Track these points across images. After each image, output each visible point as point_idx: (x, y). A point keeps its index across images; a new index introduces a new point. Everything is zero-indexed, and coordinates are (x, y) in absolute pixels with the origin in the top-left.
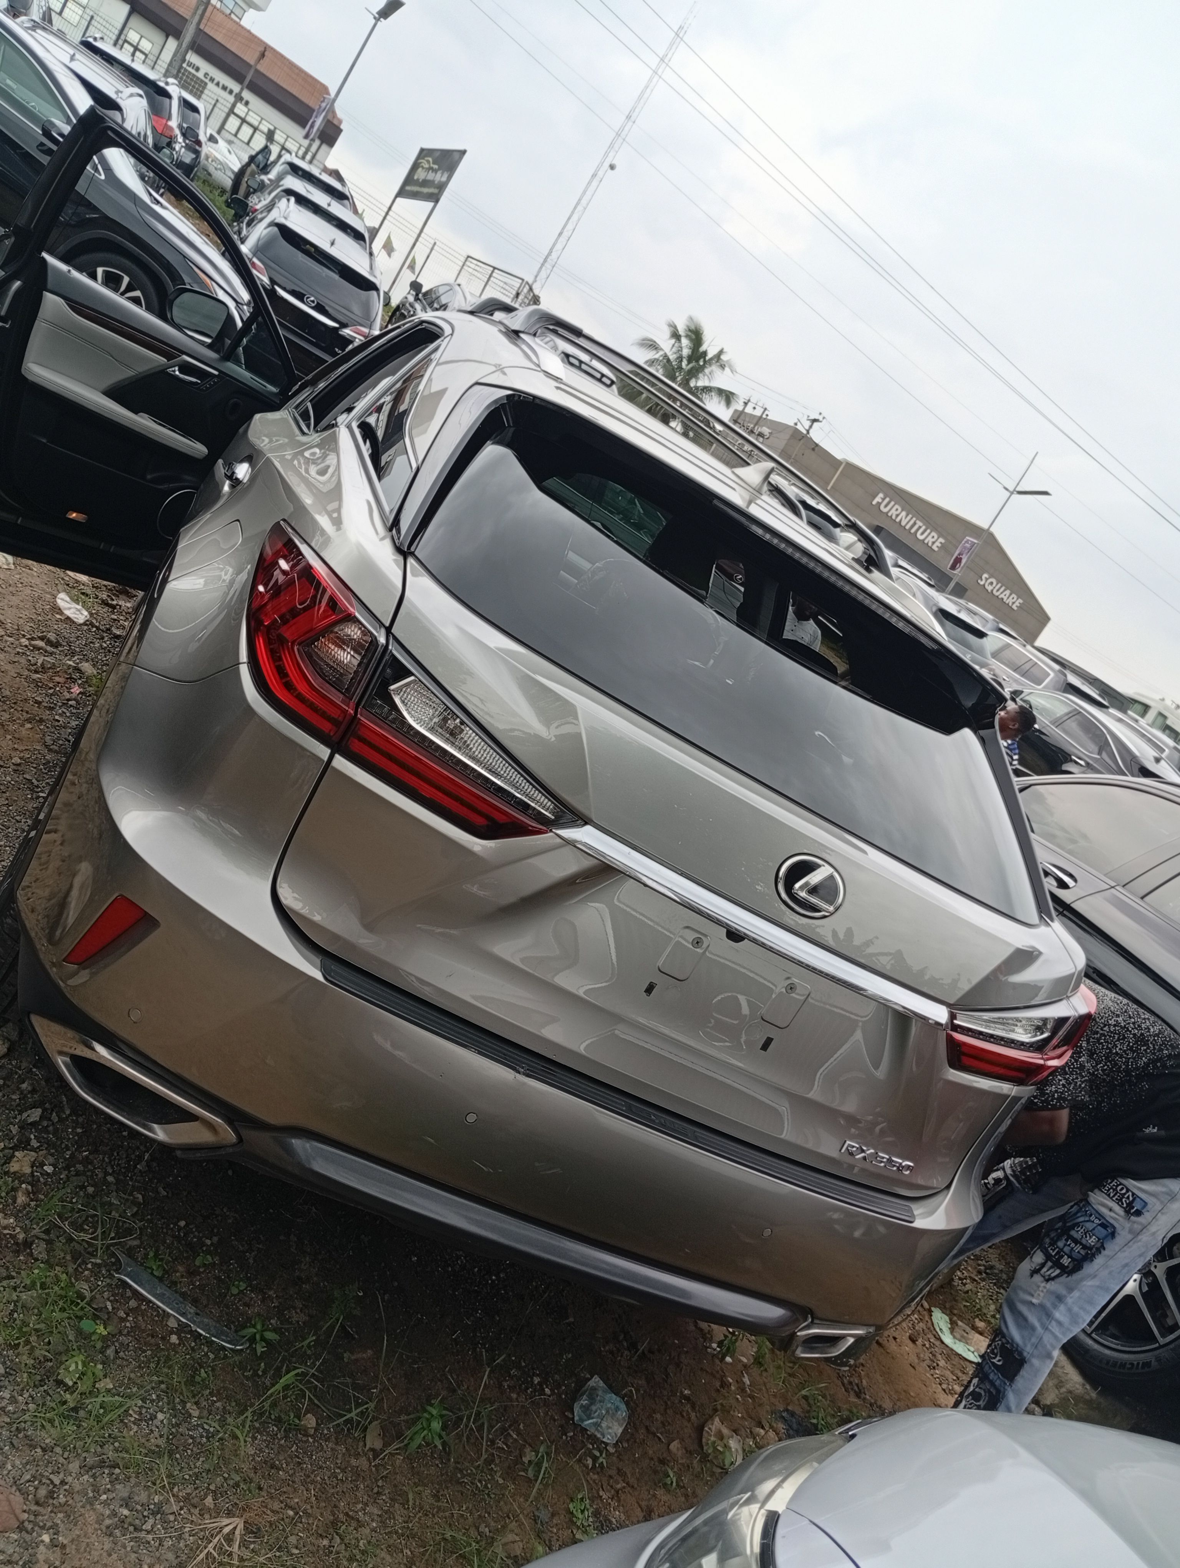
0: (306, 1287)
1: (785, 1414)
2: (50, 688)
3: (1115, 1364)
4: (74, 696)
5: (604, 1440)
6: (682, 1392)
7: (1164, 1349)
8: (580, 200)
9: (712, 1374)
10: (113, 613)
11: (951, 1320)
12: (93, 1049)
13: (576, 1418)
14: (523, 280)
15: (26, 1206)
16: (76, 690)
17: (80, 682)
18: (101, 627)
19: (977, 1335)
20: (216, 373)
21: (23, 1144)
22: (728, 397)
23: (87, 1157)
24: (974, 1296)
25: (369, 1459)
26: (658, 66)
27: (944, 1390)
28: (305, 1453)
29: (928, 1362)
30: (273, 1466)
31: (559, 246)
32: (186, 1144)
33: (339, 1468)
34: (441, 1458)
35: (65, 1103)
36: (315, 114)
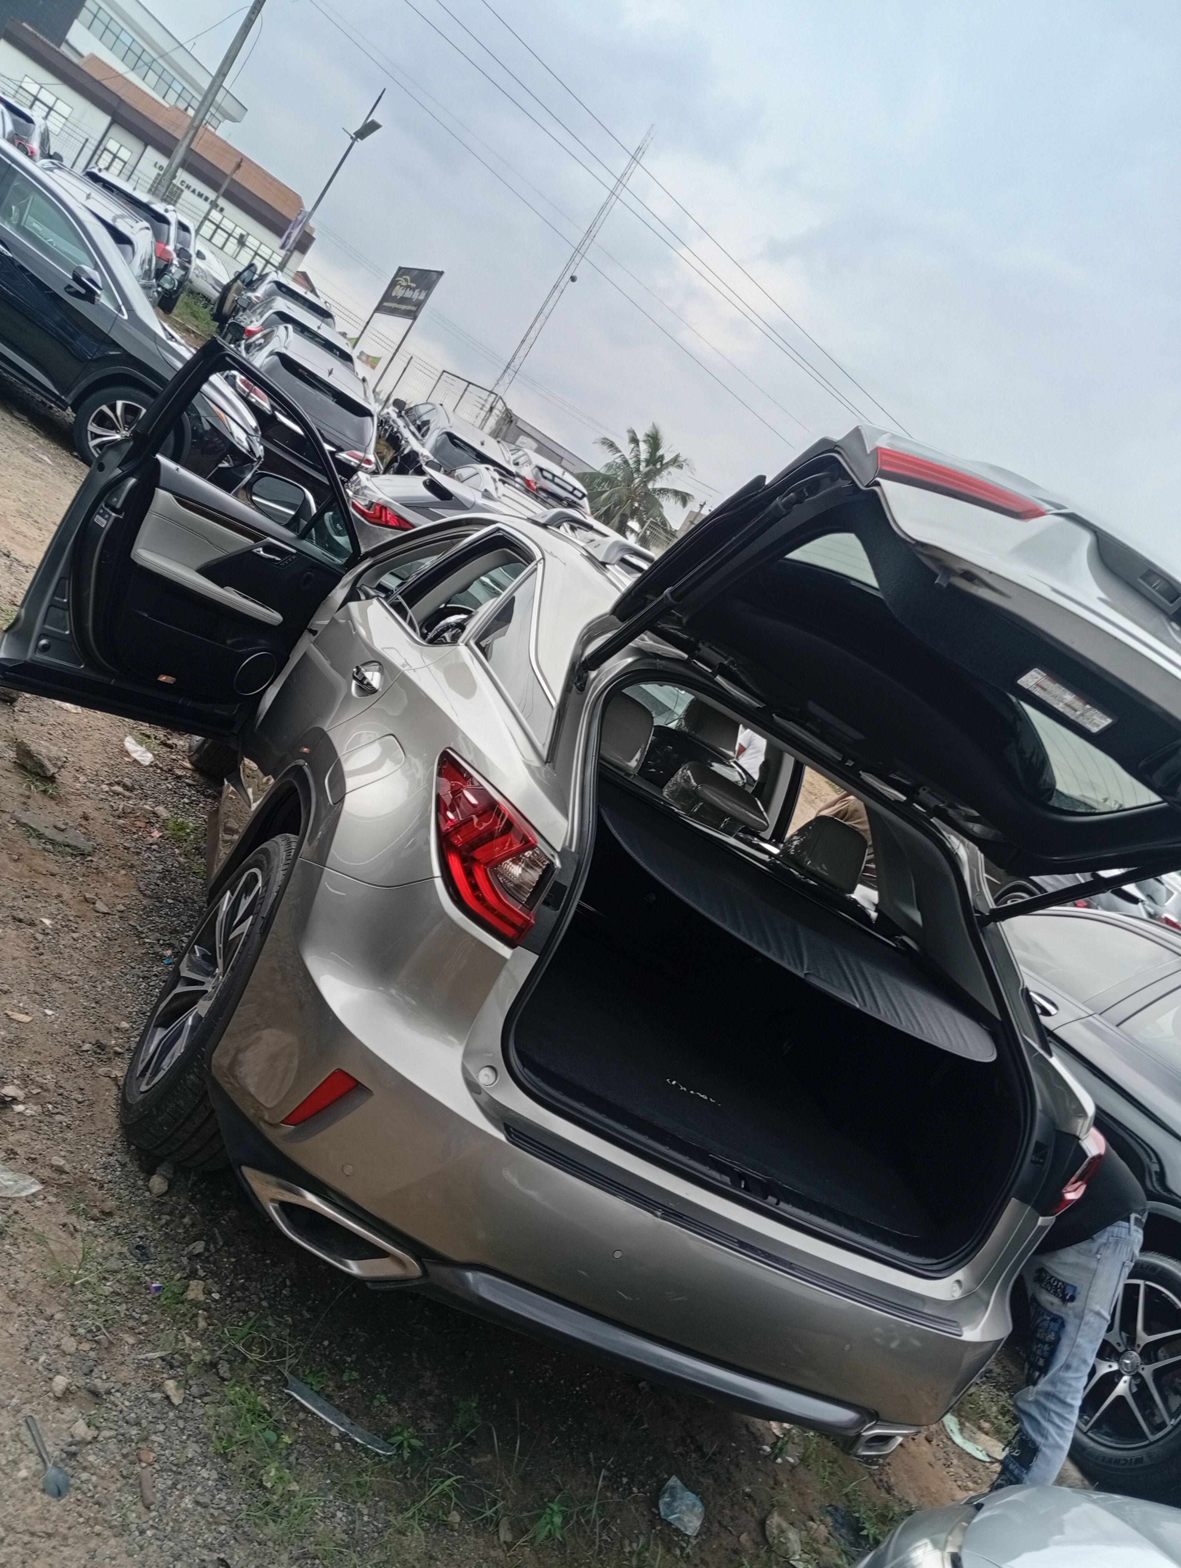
0: (430, 1398)
1: (830, 1509)
2: (134, 833)
3: (1110, 1460)
4: (155, 839)
5: (687, 1533)
6: (743, 1490)
7: (1155, 1445)
8: (542, 309)
9: (766, 1473)
10: (171, 753)
11: (959, 1421)
12: (302, 1196)
13: (662, 1514)
14: (497, 395)
15: (205, 1330)
16: (156, 834)
17: (157, 826)
18: (165, 768)
19: (983, 1436)
20: (294, 551)
21: (193, 1275)
22: (684, 498)
23: (243, 1284)
24: (977, 1398)
25: (504, 1551)
26: (616, 187)
27: (959, 1486)
28: (453, 1545)
29: (943, 1461)
30: (431, 1558)
31: (522, 353)
32: (378, 1278)
33: (482, 1558)
34: (559, 1550)
35: (218, 1235)
36: (291, 225)
